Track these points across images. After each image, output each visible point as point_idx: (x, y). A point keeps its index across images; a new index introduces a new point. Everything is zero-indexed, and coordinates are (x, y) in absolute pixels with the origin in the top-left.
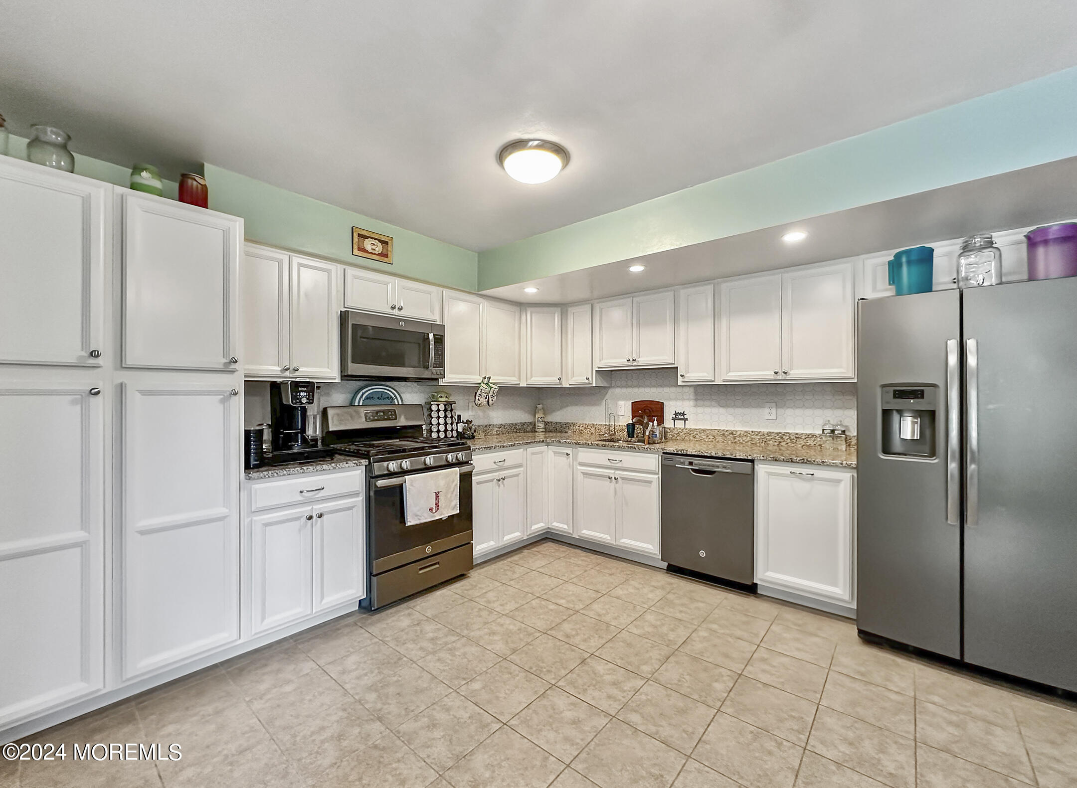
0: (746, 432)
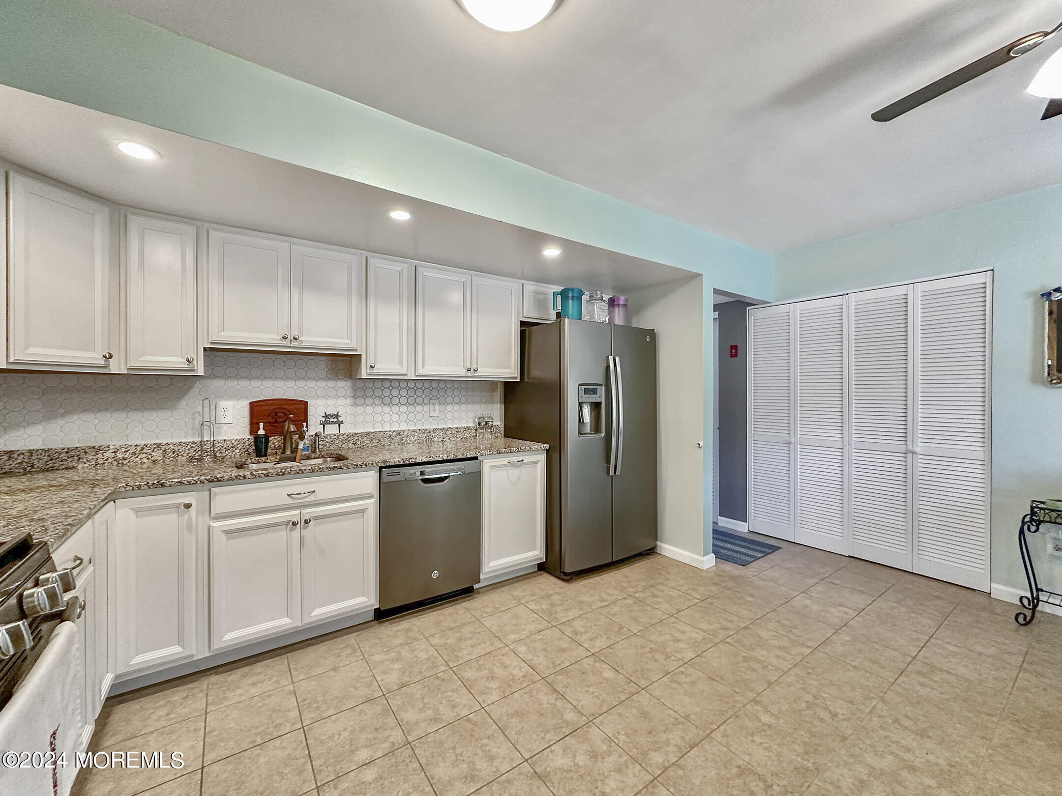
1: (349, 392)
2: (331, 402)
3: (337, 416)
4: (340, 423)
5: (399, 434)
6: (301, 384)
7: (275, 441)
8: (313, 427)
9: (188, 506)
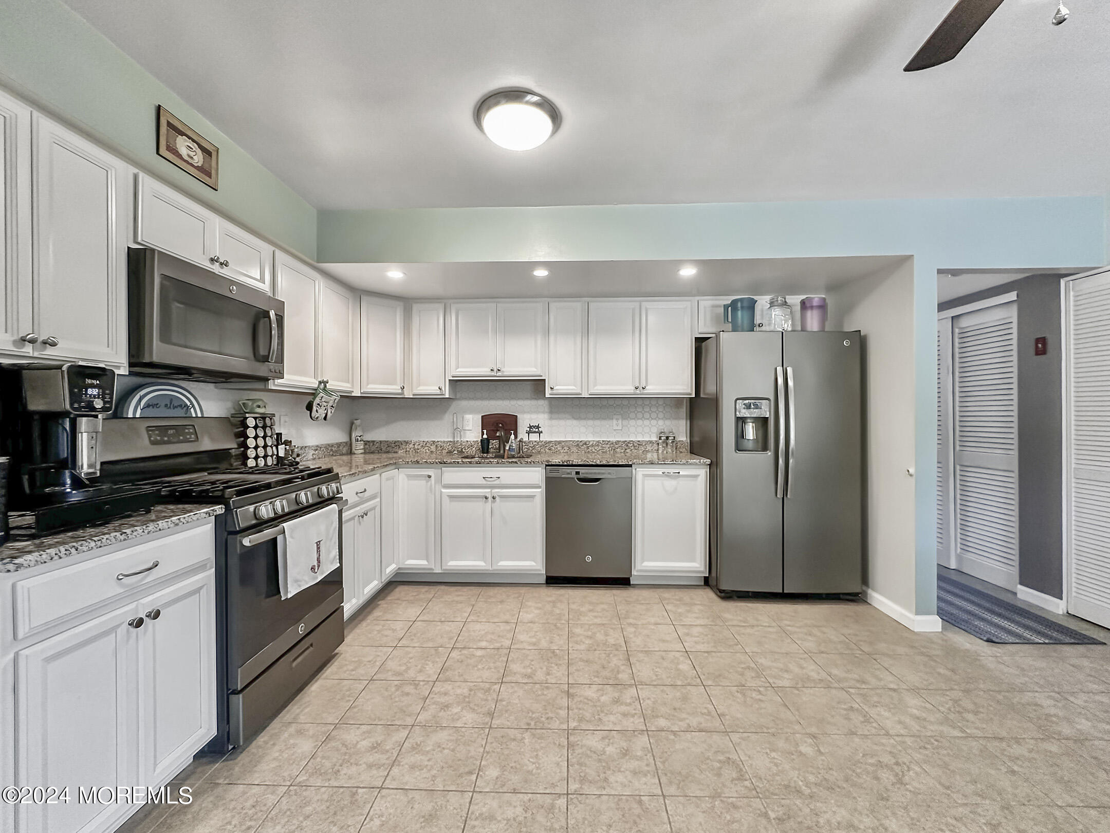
0: (598, 442)
1: (547, 410)
2: (534, 416)
3: (538, 427)
4: (540, 433)
5: (585, 444)
6: (513, 402)
7: (494, 443)
8: (523, 435)
9: (430, 477)
